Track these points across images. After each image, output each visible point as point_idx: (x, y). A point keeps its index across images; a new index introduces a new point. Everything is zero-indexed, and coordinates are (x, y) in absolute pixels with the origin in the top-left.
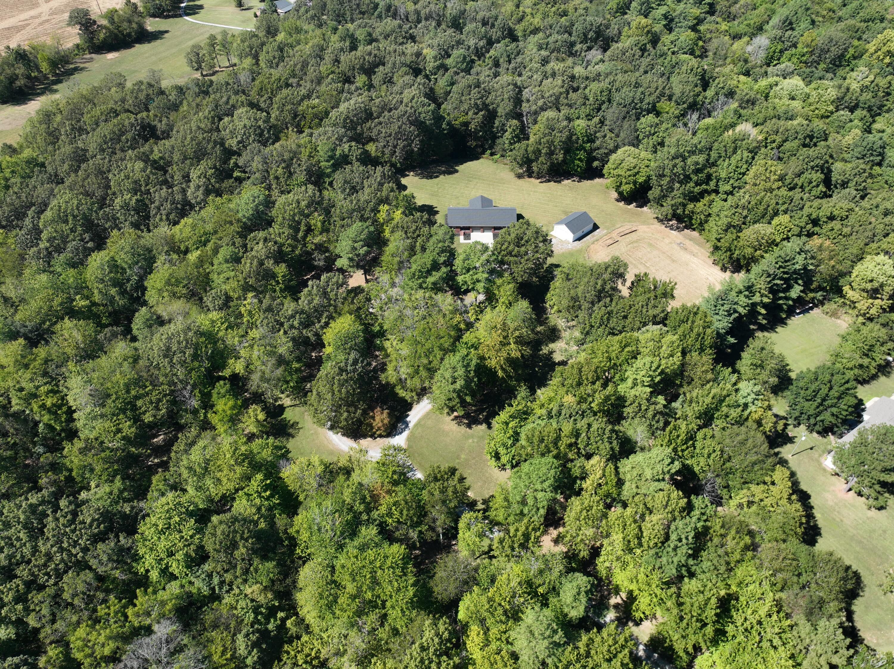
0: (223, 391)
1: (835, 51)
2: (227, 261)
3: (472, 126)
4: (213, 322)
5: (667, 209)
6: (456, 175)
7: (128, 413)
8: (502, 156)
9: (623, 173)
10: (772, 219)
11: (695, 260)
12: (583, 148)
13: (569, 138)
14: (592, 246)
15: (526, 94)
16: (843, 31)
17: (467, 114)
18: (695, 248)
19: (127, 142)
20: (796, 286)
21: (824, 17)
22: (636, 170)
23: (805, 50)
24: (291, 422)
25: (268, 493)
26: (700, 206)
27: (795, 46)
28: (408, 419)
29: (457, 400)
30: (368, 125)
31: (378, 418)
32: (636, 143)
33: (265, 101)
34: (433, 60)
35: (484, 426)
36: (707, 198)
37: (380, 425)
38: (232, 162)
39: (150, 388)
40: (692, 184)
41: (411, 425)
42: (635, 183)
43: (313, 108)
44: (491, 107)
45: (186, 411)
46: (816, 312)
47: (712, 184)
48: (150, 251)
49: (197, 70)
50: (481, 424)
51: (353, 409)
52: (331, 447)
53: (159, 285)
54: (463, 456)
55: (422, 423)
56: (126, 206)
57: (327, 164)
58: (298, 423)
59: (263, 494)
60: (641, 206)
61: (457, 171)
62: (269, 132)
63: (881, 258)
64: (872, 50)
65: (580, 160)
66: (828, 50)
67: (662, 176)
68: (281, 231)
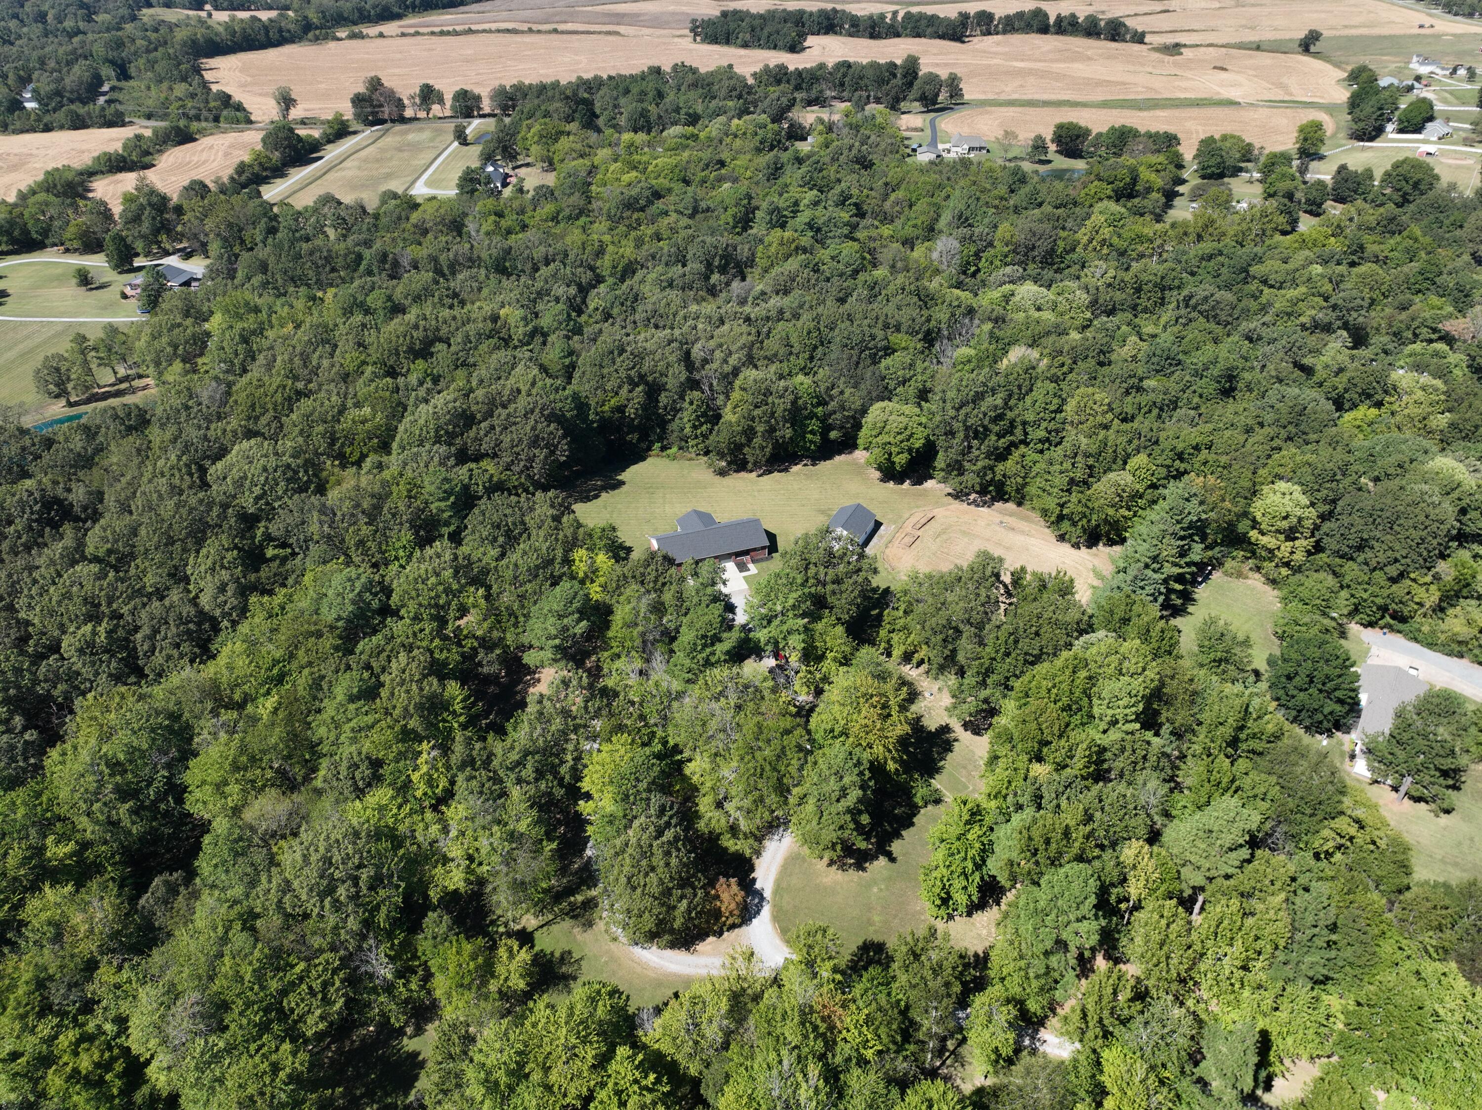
0: (442, 929)
1: (1043, 246)
2: (352, 699)
3: (630, 411)
4: (382, 809)
5: (970, 479)
6: (624, 489)
7: (275, 1027)
8: (680, 448)
9: (891, 440)
10: (1125, 463)
11: (1033, 541)
12: (812, 416)
13: (794, 403)
14: (887, 551)
15: (697, 352)
16: (1041, 221)
17: (617, 394)
18: (1023, 525)
19: (19, 537)
20: (1194, 545)
21: (996, 207)
22: (908, 432)
23: (1006, 249)
24: (557, 954)
25: (652, 1077)
26: (1010, 466)
27: (991, 244)
28: (758, 886)
29: (852, 826)
30: (472, 433)
31: (725, 896)
32: (887, 394)
33: (268, 424)
34: (522, 323)
35: (882, 861)
36: (1016, 454)
37: (733, 906)
38: (259, 533)
39: (302, 966)
40: (994, 438)
41: (767, 894)
42: (910, 450)
43: (363, 423)
44: (650, 379)
45: (374, 990)
46: (1216, 576)
47: (1018, 431)
48: (174, 717)
49: (57, 396)
50: (877, 858)
51: (690, 890)
52: (652, 975)
53: (215, 776)
54: (876, 918)
55: (784, 885)
56: (88, 648)
57: (442, 504)
58: (570, 952)
59: (644, 1083)
60: (919, 482)
61: (622, 483)
62: (306, 472)
63: (1282, 485)
64: (1085, 240)
65: (812, 432)
66: (1034, 247)
67: (951, 433)
68: (417, 628)
